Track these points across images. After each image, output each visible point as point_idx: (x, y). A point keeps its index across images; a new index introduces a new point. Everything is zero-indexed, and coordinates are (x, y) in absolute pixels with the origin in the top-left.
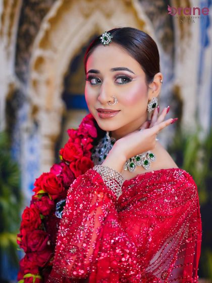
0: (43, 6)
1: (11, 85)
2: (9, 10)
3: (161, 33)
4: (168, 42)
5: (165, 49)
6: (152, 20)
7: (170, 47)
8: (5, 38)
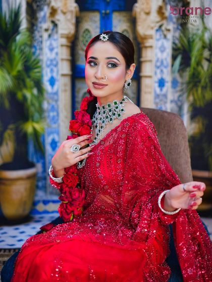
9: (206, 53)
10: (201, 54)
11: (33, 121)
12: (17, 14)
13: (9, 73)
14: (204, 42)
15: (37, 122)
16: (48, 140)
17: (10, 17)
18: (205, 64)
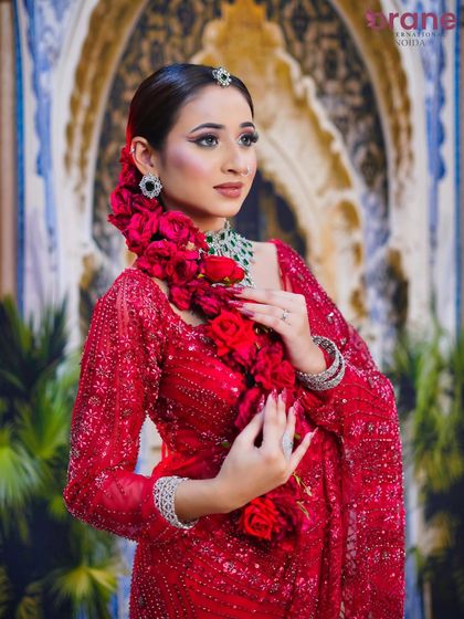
1: (86, 260)
2: (81, 118)
3: (362, 154)
4: (376, 169)
5: (370, 183)
6: (344, 132)
7: (379, 180)
8: (75, 171)
9: (445, 381)
10: (435, 384)
11: (91, 564)
12: (60, 318)
13: (31, 455)
14: (439, 359)
15: (101, 567)
16: (126, 606)
17: (45, 324)
18: (445, 404)
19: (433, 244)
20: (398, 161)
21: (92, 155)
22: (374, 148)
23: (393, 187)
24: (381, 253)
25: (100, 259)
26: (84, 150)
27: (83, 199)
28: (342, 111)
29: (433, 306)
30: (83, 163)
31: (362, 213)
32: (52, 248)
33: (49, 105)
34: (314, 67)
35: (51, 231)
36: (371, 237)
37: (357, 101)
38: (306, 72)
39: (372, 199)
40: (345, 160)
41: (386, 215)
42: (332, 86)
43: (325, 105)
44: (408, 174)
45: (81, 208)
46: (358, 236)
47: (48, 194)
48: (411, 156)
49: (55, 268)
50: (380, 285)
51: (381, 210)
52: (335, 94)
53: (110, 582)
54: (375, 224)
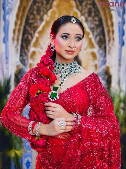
0: (35, 25)
1: (17, 66)
2: (18, 27)
3: (98, 38)
4: (102, 43)
5: (100, 47)
6: (93, 32)
7: (103, 46)
8: (15, 42)
9: (122, 105)
10: (119, 106)
11: (15, 149)
12: (8, 82)
14: (120, 98)
15: (18, 150)
16: (25, 161)
17: (4, 83)
18: (122, 112)
19: (120, 65)
20: (109, 41)
21: (20, 37)
22: (102, 37)
23: (108, 48)
24: (103, 67)
25: (22, 66)
26: (18, 36)
27: (17, 50)
28: (92, 26)
29: (119, 83)
30: (18, 40)
31: (98, 55)
32: (7, 63)
33: (9, 24)
34: (85, 13)
35: (7, 58)
36: (100, 62)
37: (97, 23)
38: (82, 15)
39: (101, 52)
40: (93, 40)
41: (105, 56)
42: (90, 19)
43: (87, 24)
44: (113, 44)
45: (17, 52)
46: (96, 62)
47: (7, 48)
48: (113, 39)
49: (7, 68)
50: (103, 76)
51: (103, 55)
52: (91, 21)
53: (20, 154)
54: (102, 59)
